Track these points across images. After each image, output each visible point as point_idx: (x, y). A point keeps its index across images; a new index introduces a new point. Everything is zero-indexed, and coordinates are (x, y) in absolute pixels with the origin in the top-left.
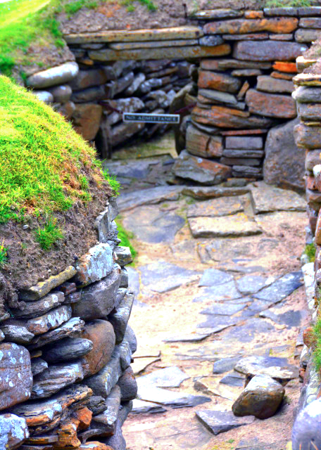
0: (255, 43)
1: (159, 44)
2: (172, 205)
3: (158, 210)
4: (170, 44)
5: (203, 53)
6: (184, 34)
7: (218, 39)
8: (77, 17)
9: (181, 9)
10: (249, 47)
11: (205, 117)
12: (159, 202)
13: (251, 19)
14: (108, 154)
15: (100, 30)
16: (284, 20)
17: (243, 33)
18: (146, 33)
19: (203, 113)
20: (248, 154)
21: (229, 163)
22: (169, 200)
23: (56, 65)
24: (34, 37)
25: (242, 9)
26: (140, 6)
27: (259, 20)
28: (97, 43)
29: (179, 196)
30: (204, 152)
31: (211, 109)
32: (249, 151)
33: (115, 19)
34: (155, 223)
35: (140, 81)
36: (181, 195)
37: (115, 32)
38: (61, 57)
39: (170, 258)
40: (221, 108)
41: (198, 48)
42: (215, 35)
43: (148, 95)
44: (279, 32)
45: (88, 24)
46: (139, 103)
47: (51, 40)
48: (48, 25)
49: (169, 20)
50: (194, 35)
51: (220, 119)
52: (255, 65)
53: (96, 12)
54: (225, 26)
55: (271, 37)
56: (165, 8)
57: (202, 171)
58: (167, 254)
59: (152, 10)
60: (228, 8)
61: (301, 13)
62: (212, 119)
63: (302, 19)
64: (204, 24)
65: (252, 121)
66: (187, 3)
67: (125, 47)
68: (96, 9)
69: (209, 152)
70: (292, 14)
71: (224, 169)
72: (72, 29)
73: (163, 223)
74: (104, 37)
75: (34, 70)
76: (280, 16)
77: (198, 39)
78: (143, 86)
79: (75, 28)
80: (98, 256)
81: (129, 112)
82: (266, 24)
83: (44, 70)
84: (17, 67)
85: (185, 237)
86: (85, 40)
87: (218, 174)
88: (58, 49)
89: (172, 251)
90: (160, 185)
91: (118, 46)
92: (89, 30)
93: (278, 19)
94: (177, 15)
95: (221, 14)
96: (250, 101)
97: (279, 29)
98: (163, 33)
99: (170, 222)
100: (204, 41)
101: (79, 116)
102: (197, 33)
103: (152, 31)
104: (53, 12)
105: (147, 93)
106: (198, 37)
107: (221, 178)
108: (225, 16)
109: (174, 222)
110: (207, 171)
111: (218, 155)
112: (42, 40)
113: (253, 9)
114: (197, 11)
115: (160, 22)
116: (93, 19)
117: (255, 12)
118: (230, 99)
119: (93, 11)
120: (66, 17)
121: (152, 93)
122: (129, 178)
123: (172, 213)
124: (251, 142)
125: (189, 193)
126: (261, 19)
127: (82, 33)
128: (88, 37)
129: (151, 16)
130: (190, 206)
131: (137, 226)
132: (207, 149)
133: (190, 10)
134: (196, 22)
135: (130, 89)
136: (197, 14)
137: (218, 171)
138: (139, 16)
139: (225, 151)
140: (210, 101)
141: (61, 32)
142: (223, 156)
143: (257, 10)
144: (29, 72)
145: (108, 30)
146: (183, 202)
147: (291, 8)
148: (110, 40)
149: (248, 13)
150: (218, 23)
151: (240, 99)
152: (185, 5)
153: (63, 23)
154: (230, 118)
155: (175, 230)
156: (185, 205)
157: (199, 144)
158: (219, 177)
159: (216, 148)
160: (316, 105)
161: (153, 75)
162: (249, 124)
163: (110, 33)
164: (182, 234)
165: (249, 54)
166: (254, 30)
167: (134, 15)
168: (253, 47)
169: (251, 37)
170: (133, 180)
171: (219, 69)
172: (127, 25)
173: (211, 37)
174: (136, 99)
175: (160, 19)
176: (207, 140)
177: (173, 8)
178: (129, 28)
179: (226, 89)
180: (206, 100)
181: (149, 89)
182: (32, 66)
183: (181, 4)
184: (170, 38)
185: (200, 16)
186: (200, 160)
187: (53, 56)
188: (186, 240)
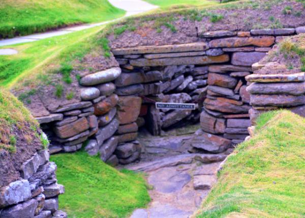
0: (245, 54)
1: (178, 55)
2: (186, 167)
3: (175, 170)
4: (186, 54)
5: (210, 61)
6: (195, 47)
7: (219, 51)
8: (122, 37)
9: (194, 31)
10: (241, 56)
11: (213, 105)
12: (177, 165)
13: (242, 37)
14: (158, 132)
15: (137, 46)
16: (264, 38)
17: (236, 47)
18: (169, 47)
19: (211, 102)
20: (242, 131)
21: (229, 137)
22: (184, 163)
23: (103, 70)
24: (89, 50)
25: (236, 30)
26: (166, 29)
27: (247, 38)
28: (135, 54)
29: (192, 161)
30: (213, 130)
31: (216, 99)
32: (243, 129)
33: (148, 38)
34: (170, 179)
35: (188, 82)
36: (194, 160)
37: (148, 46)
38: (108, 64)
39: (175, 203)
40: (223, 99)
41: (206, 57)
42: (218, 48)
43: (195, 92)
44: (262, 46)
45: (129, 41)
46: (187, 97)
47: (101, 53)
48: (101, 43)
49: (186, 39)
50: (202, 49)
51: (222, 107)
52: (246, 69)
53: (135, 33)
54: (223, 42)
55: (257, 49)
56: (183, 30)
57: (211, 143)
58: (173, 201)
59: (174, 32)
60: (226, 30)
61: (276, 33)
62: (217, 107)
63: (277, 37)
64: (210, 41)
65: (244, 108)
66: (198, 27)
67: (154, 57)
68: (135, 31)
69: (215, 130)
70: (270, 34)
71: (226, 142)
72: (118, 45)
73: (177, 179)
74: (140, 50)
75: (86, 73)
76: (262, 35)
77: (205, 51)
78: (191, 85)
79: (120, 44)
80: (16, 187)
81: (179, 102)
82: (252, 41)
83: (93, 73)
84: (74, 71)
85: (189, 189)
86: (127, 52)
87: (222, 145)
88: (106, 58)
89: (177, 199)
90: (184, 153)
91: (150, 57)
92: (129, 45)
93: (261, 37)
94: (191, 35)
95: (221, 34)
96: (243, 94)
97: (262, 44)
98: (181, 47)
99: (181, 179)
100: (209, 52)
101: (123, 105)
102: (205, 47)
103: (173, 46)
104: (105, 34)
105: (194, 90)
106: (205, 49)
107: (224, 148)
108: (223, 35)
109: (184, 179)
110: (214, 143)
111: (222, 132)
112: (94, 53)
113: (243, 31)
114: (204, 32)
115: (179, 40)
116: (133, 38)
117: (244, 32)
118: (229, 92)
119: (133, 32)
120: (114, 37)
121: (197, 90)
122: (167, 149)
123: (184, 173)
124: (244, 123)
125: (199, 159)
126: (249, 37)
127: (124, 47)
128: (128, 51)
129: (173, 35)
130: (198, 167)
131: (157, 181)
132: (214, 128)
133: (200, 31)
134: (205, 40)
135: (180, 87)
136: (205, 34)
137: (222, 143)
138: (165, 36)
139: (227, 129)
140: (215, 94)
141: (110, 47)
142: (226, 133)
143: (246, 31)
144: (82, 74)
145: (142, 45)
146: (194, 165)
147: (270, 29)
148: (144, 53)
149: (240, 33)
150: (219, 40)
151: (236, 92)
152: (197, 28)
153: (112, 41)
154: (229, 106)
155: (184, 184)
156: (195, 167)
157: (209, 124)
158: (222, 147)
159: (220, 127)
160: (262, 95)
161: (199, 77)
162: (243, 110)
163: (144, 47)
164: (188, 186)
165: (241, 62)
166: (244, 45)
167: (161, 35)
168: (244, 56)
169: (242, 50)
170: (169, 150)
171: (221, 72)
172: (156, 42)
173: (214, 50)
174: (185, 94)
175: (179, 38)
176: (214, 121)
177: (189, 30)
178: (157, 44)
179: (226, 85)
180: (213, 94)
181: (195, 87)
182: (84, 70)
183: (194, 27)
184: (186, 50)
185: (206, 35)
186: (210, 135)
187: (101, 64)
188: (190, 191)
